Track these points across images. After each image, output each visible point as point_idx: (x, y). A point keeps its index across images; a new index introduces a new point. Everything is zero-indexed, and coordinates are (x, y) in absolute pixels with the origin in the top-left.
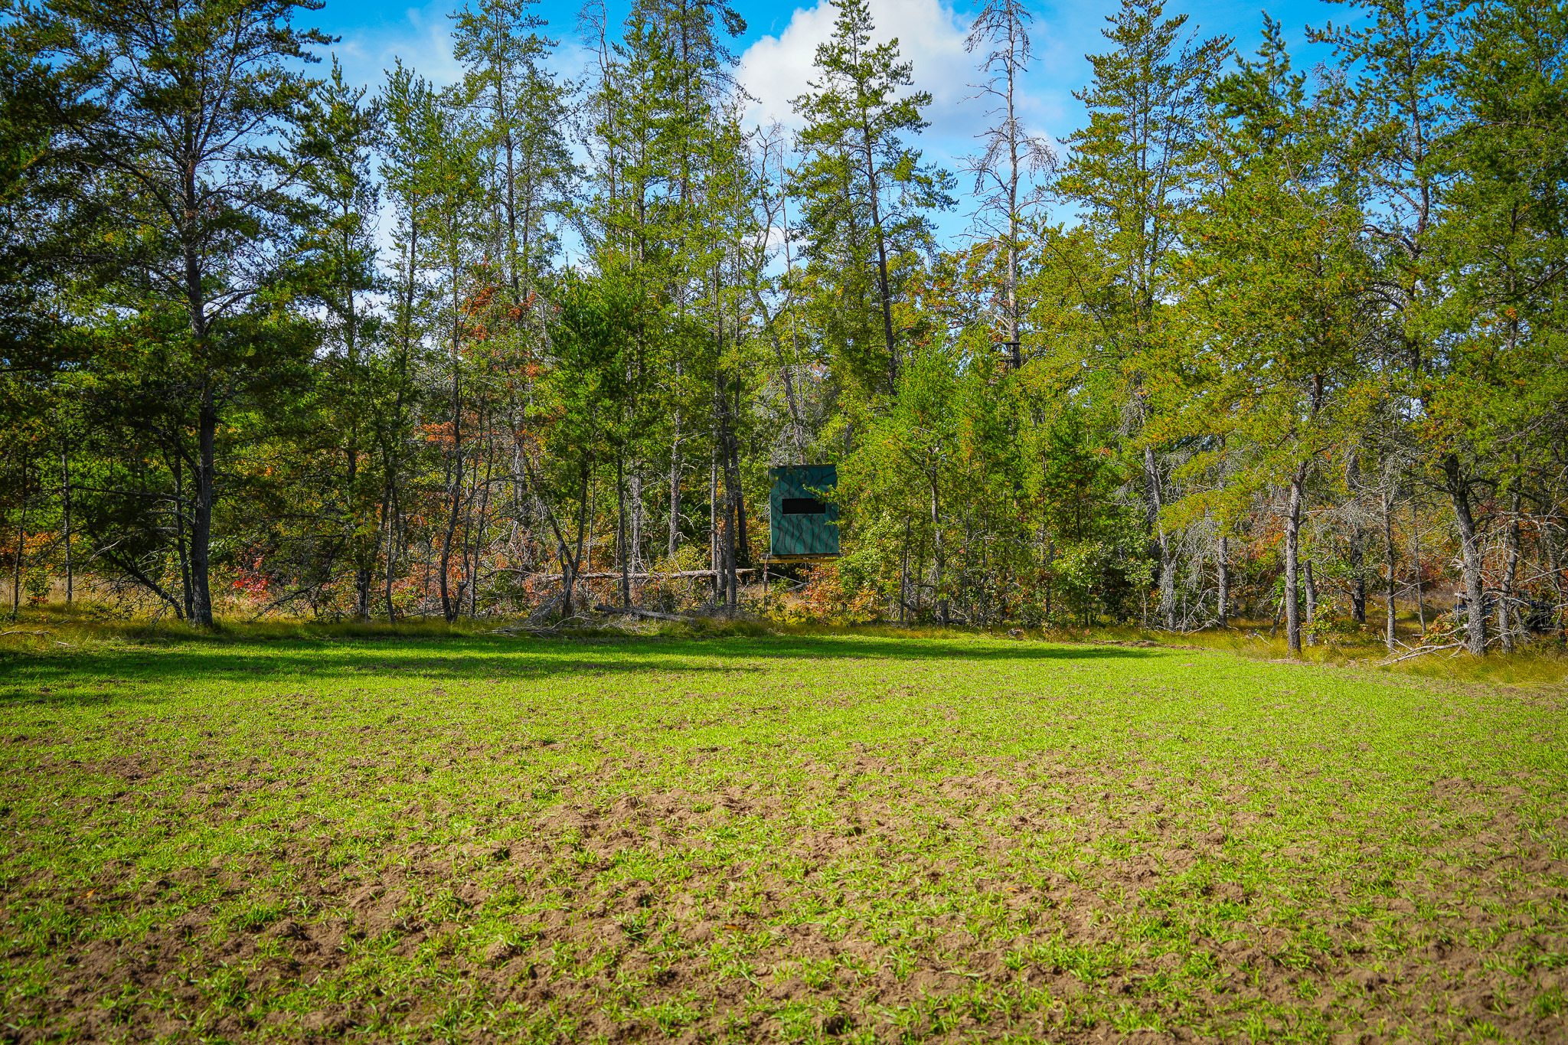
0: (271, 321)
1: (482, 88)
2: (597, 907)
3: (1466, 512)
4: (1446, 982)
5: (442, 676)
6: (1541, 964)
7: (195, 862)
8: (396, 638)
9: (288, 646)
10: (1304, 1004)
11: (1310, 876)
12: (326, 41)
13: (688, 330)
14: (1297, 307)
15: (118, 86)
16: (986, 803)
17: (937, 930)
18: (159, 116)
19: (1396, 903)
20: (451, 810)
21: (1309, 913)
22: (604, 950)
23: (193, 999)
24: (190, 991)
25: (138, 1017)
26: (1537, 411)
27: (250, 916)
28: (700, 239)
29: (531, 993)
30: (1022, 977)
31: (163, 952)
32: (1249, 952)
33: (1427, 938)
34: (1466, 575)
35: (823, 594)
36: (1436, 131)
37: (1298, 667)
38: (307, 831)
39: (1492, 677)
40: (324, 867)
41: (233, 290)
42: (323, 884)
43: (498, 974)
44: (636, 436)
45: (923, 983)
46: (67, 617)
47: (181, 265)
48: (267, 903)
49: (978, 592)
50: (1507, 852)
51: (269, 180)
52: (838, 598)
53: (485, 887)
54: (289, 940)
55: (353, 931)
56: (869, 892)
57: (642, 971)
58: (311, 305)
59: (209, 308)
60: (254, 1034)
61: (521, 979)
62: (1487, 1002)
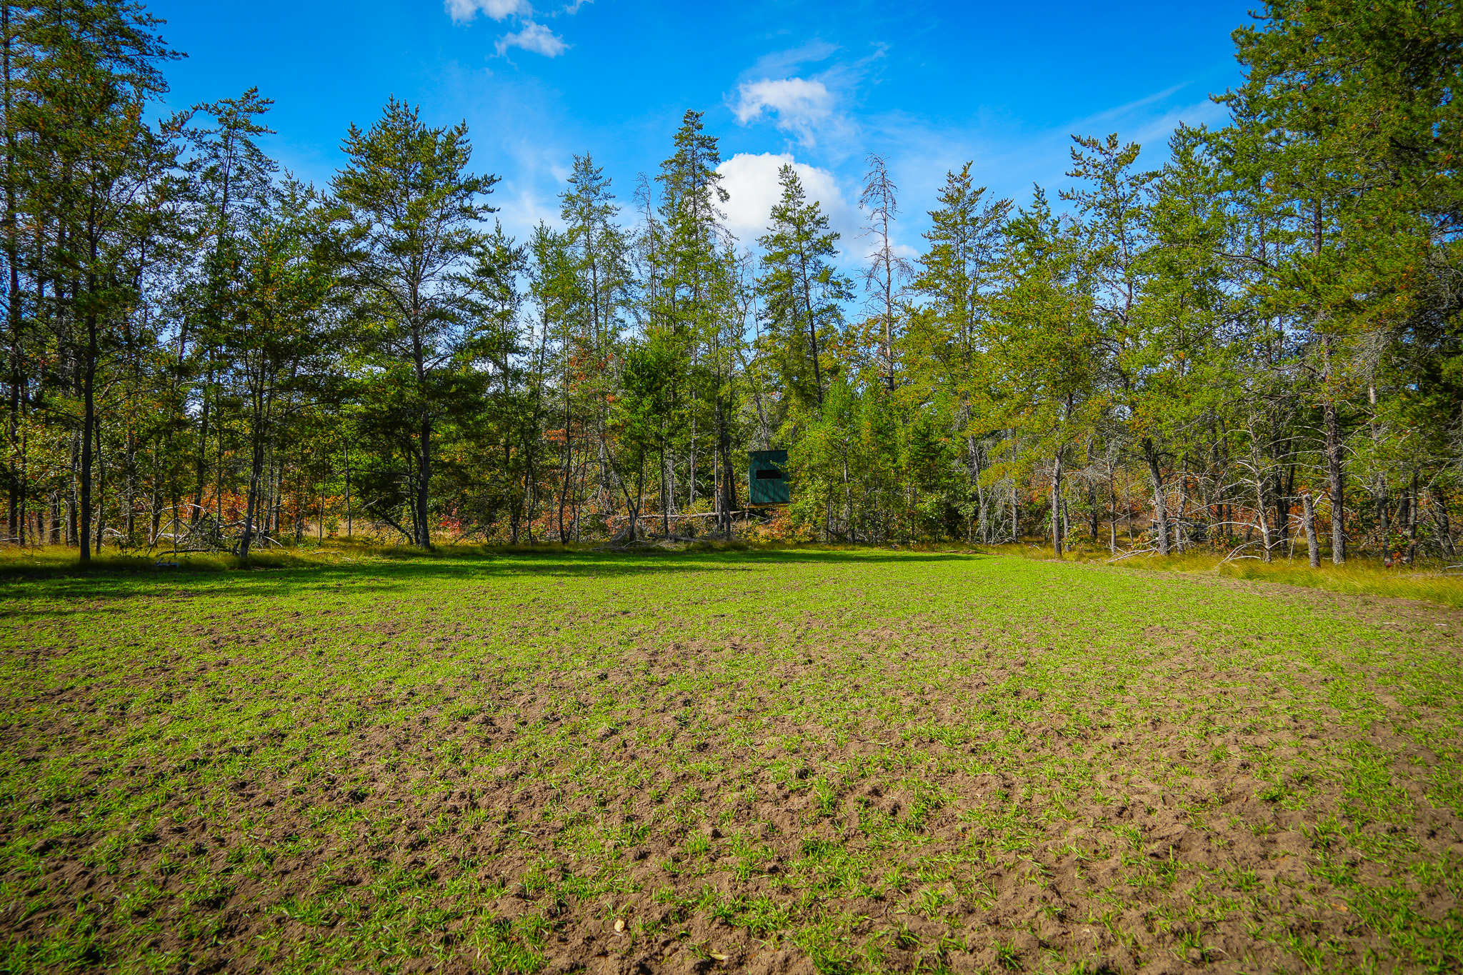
0: (461, 373)
1: (578, 235)
2: (660, 707)
3: (1157, 472)
4: (1158, 743)
5: (562, 575)
6: (1212, 732)
7: (428, 682)
8: (535, 554)
9: (474, 559)
10: (1076, 758)
11: (1076, 683)
12: (492, 211)
13: (700, 373)
14: (1058, 354)
15: (376, 240)
16: (884, 645)
17: (860, 718)
18: (398, 257)
19: (1127, 698)
20: (572, 651)
21: (1077, 705)
22: (665, 731)
23: (431, 759)
24: (429, 754)
25: (401, 769)
26: (1197, 412)
27: (461, 711)
28: (706, 319)
29: (624, 755)
30: (911, 745)
31: (413, 733)
32: (1043, 728)
33: (1146, 718)
34: (1157, 509)
35: (781, 525)
36: (1136, 250)
37: (1061, 564)
38: (490, 664)
39: (1173, 568)
40: (501, 684)
41: (439, 354)
42: (501, 694)
43: (605, 745)
44: (671, 435)
45: (853, 749)
46: (349, 544)
47: (409, 340)
48: (471, 705)
49: (873, 523)
50: (1190, 668)
51: (460, 291)
52: (790, 527)
53: (594, 695)
54: (484, 726)
55: (520, 720)
56: (819, 697)
57: (688, 743)
58: (484, 362)
59: (427, 365)
60: (466, 778)
61: (618, 748)
62: (1183, 755)
